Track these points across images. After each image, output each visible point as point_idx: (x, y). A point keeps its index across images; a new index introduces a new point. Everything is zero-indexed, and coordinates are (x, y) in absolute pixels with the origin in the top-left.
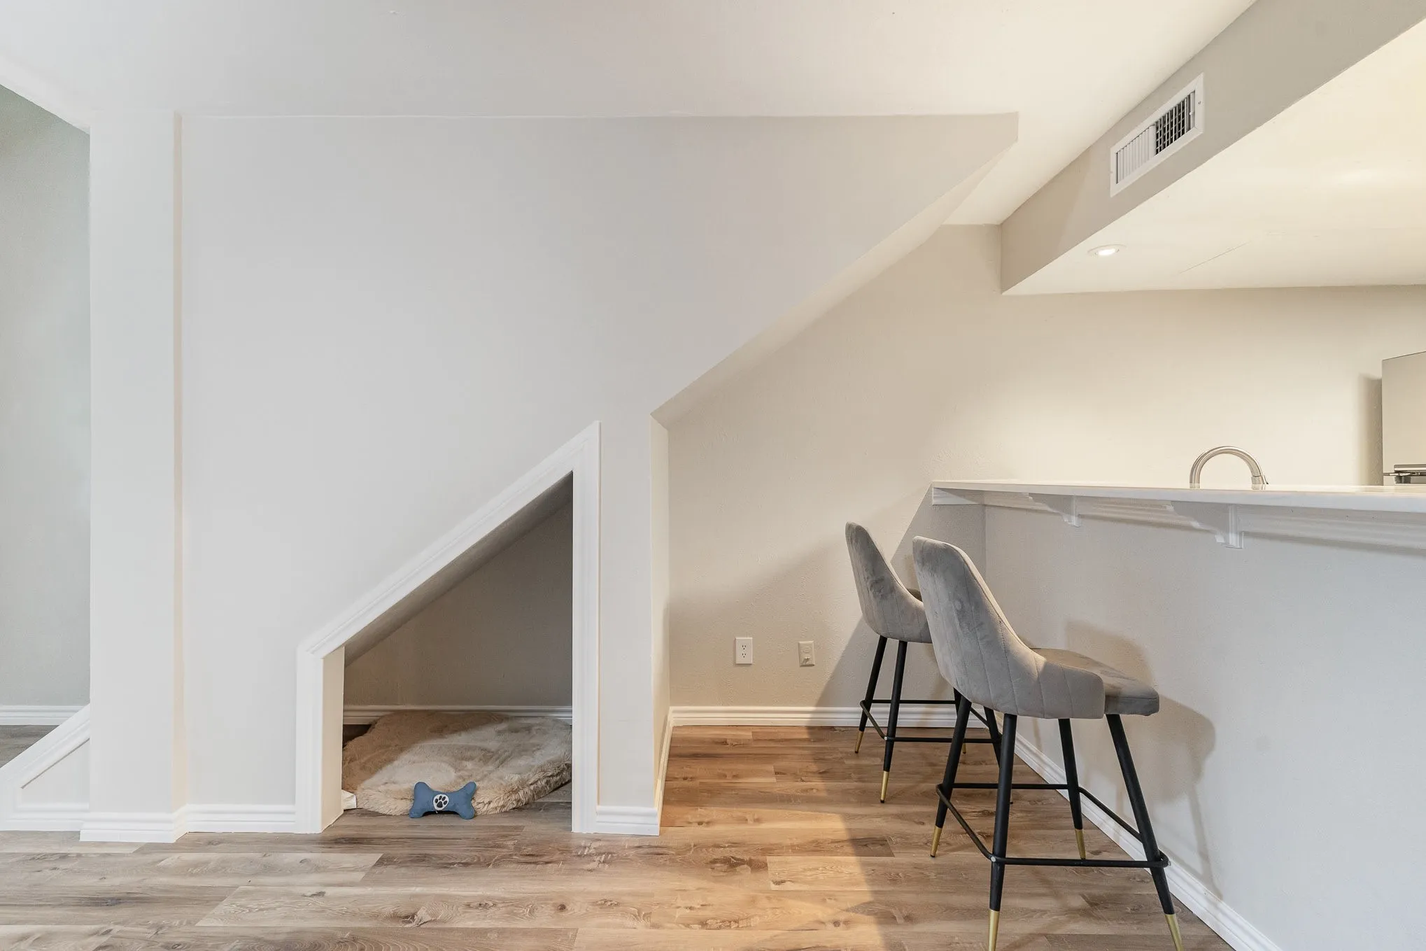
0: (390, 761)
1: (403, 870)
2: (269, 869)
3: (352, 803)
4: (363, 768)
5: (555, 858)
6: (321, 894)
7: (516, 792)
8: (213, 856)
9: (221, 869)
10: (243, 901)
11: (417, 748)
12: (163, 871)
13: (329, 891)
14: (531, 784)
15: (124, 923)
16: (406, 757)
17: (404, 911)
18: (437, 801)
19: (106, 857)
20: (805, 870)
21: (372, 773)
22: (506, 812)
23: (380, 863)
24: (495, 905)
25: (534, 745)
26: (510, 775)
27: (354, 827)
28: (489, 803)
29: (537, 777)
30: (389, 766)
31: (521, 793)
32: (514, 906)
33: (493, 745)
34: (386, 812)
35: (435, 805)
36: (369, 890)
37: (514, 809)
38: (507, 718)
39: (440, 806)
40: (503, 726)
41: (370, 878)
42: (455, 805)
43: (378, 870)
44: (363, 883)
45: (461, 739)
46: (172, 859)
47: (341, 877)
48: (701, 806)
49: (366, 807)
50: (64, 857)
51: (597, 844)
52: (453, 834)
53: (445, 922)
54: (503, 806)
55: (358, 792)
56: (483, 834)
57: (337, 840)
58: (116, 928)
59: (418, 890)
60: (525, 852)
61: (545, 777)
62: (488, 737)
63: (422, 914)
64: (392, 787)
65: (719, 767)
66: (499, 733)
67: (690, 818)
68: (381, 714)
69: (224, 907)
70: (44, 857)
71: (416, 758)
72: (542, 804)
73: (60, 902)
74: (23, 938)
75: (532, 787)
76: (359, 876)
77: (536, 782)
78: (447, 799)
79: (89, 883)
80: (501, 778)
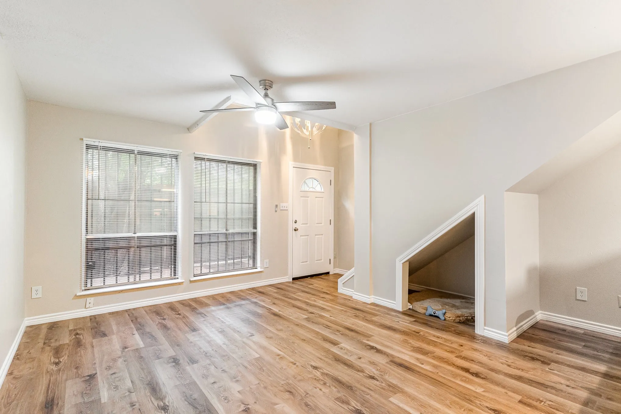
0: (423, 300)
1: (419, 324)
2: (389, 314)
3: (411, 307)
4: (415, 299)
5: (466, 336)
6: (399, 322)
7: (460, 317)
8: (377, 308)
9: (378, 311)
10: (382, 318)
11: (432, 299)
12: (366, 307)
13: (400, 322)
14: (465, 317)
15: (359, 313)
16: (428, 300)
17: (417, 331)
18: (433, 312)
19: (357, 302)
20: (568, 371)
21: (417, 301)
22: (455, 322)
23: (415, 321)
24: (441, 338)
25: (471, 307)
26: (459, 312)
27: (410, 312)
28: (450, 317)
29: (468, 315)
30: (423, 301)
31: (461, 318)
32: (446, 340)
33: (457, 304)
34: (420, 312)
35: (433, 313)
36: (410, 325)
37: (458, 322)
38: (466, 299)
39: (434, 314)
40: (463, 301)
41: (411, 322)
42: (439, 315)
43: (413, 322)
44: (409, 323)
45: (448, 301)
46: (369, 306)
47: (403, 320)
48: (533, 342)
49: (414, 309)
50: (349, 300)
51: (481, 338)
52: (436, 322)
53: (426, 336)
54: (454, 320)
55: (413, 305)
56: (446, 325)
57: (404, 313)
58: (358, 314)
59: (422, 329)
60: (457, 332)
61: (471, 316)
62: (457, 302)
63: (421, 333)
64: (422, 305)
65: (554, 336)
66: (461, 302)
67: (525, 344)
68: (424, 289)
69: (377, 317)
70: (346, 299)
71: (431, 301)
72: (469, 324)
73: (349, 307)
74: (343, 310)
75: (465, 318)
76: (408, 322)
77: (467, 317)
78: (436, 312)
79: (354, 306)
80: (455, 312)
